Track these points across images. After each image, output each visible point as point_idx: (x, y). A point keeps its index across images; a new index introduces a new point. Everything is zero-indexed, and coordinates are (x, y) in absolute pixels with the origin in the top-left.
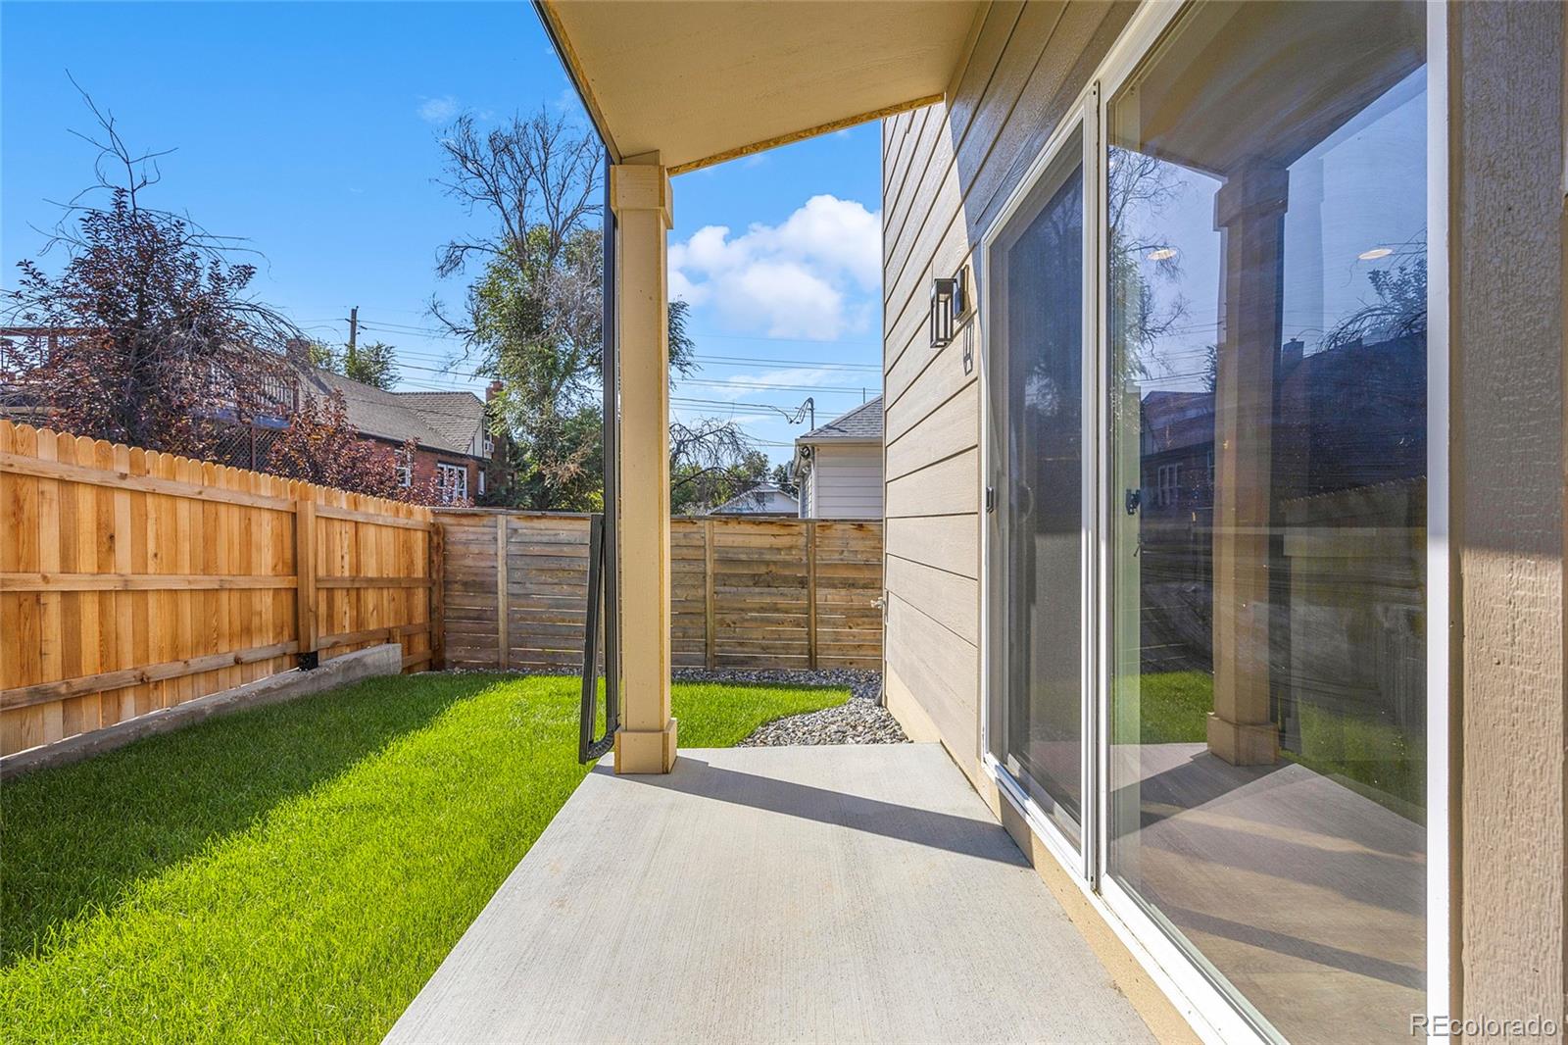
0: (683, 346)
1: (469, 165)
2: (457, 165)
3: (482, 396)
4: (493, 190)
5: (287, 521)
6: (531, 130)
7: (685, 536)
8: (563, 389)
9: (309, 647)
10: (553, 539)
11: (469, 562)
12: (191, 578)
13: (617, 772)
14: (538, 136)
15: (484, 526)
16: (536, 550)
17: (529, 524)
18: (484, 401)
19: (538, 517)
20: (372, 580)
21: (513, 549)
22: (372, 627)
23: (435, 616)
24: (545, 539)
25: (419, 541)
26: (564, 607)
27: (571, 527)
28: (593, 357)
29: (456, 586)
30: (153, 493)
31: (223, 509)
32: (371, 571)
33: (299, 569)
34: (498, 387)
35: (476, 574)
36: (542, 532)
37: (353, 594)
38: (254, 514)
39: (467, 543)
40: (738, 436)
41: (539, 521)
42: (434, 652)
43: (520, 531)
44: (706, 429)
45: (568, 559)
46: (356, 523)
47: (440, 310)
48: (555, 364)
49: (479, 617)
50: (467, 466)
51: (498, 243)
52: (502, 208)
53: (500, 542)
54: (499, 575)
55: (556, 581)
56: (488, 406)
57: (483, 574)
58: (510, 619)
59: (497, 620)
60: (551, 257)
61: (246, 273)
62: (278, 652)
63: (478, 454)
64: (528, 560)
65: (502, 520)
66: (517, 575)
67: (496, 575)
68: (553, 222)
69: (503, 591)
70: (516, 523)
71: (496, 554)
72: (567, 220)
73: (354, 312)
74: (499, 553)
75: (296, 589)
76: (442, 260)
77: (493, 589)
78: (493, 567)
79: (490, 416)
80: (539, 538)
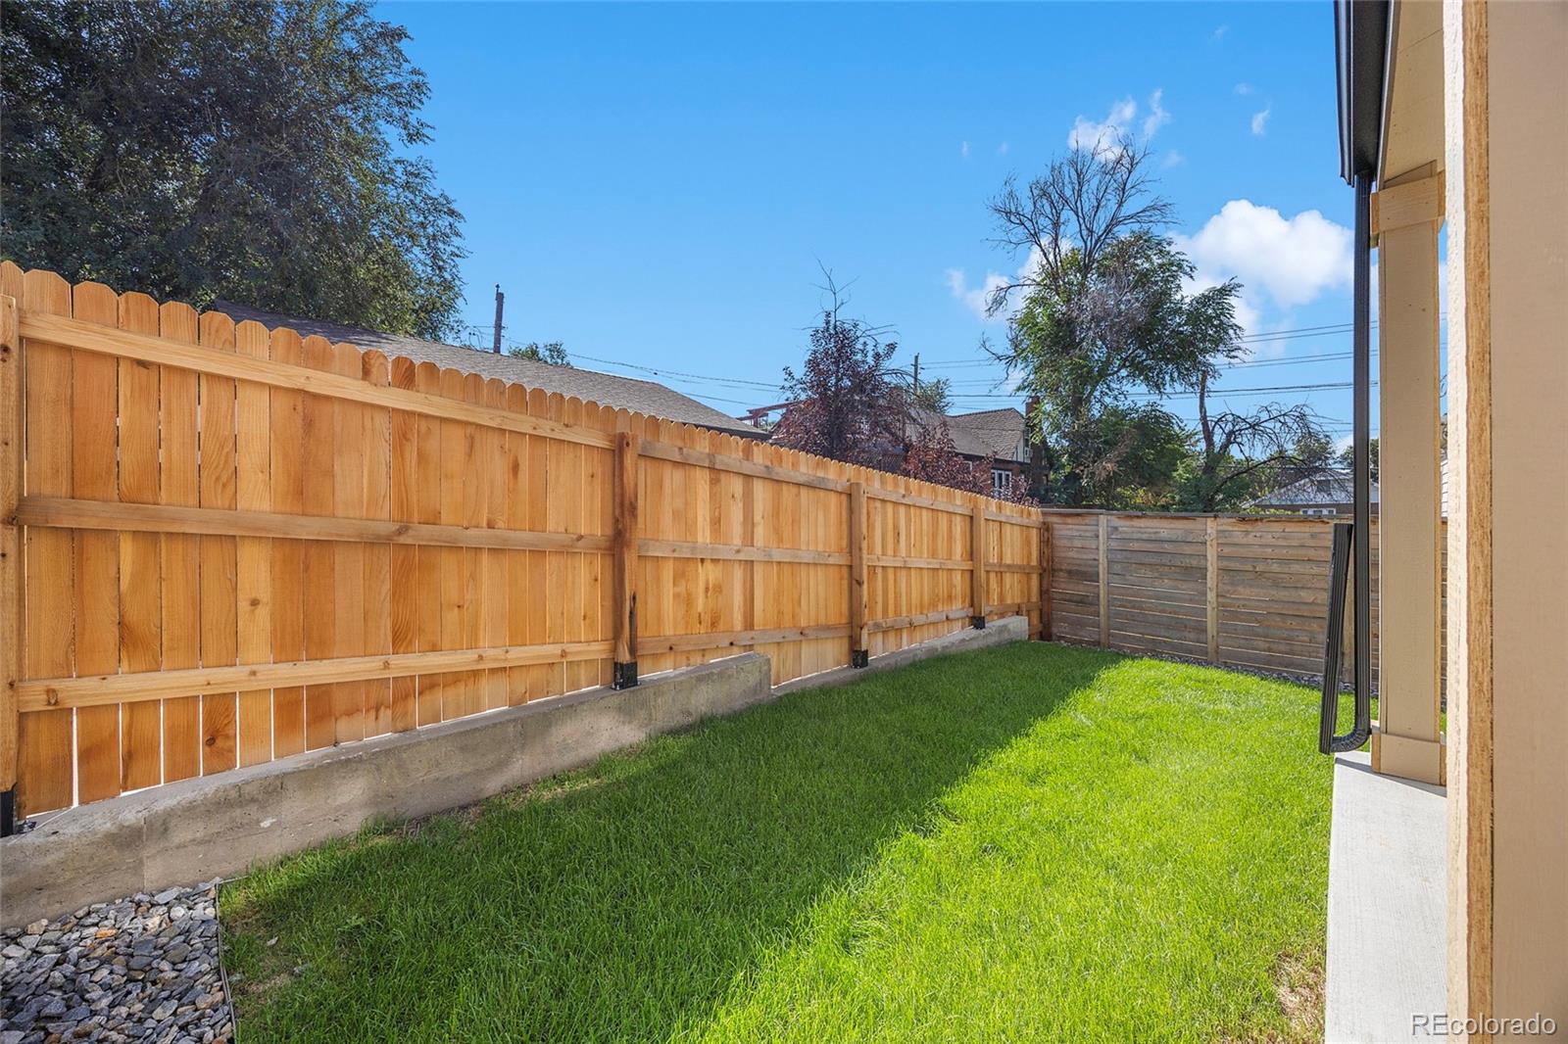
0: (1231, 332)
1: (1013, 218)
2: (1003, 221)
3: (1022, 409)
4: (1033, 232)
5: (968, 520)
6: (1065, 169)
7: (1313, 536)
8: (1097, 393)
9: (980, 613)
10: (1153, 537)
11: (1072, 554)
12: (929, 560)
13: (1375, 769)
14: (1072, 170)
15: (1086, 525)
16: (1136, 546)
17: (1128, 523)
18: (1024, 414)
19: (1138, 517)
20: (1009, 566)
21: (1114, 545)
22: (1009, 602)
23: (1045, 597)
24: (1145, 536)
25: (1034, 534)
26: (1165, 599)
27: (1172, 526)
28: (1126, 360)
29: (1062, 573)
30: (914, 506)
31: (940, 514)
32: (1008, 561)
33: (974, 555)
34: (1036, 400)
35: (1079, 565)
36: (1142, 530)
37: (999, 575)
38: (953, 516)
39: (1071, 538)
40: (1311, 419)
41: (1139, 520)
42: (1044, 627)
43: (1120, 529)
44: (1264, 416)
45: (1169, 556)
46: (1001, 522)
47: (987, 344)
48: (1091, 370)
49: (1082, 601)
50: (1010, 470)
51: (1034, 276)
52: (1040, 246)
53: (1101, 538)
54: (1101, 567)
55: (1156, 575)
56: (1029, 418)
57: (1085, 565)
58: (1109, 603)
59: (1098, 605)
60: (1085, 277)
61: (892, 347)
62: (964, 615)
63: (1020, 459)
64: (1128, 555)
65: (1103, 519)
66: (1117, 568)
67: (1097, 566)
68: (1086, 243)
69: (1103, 579)
70: (1116, 522)
71: (1097, 549)
72: (1099, 237)
73: (917, 357)
74: (1101, 547)
75: (972, 571)
76: (990, 303)
77: (1095, 578)
78: (1095, 560)
79: (1031, 427)
80: (1139, 536)
